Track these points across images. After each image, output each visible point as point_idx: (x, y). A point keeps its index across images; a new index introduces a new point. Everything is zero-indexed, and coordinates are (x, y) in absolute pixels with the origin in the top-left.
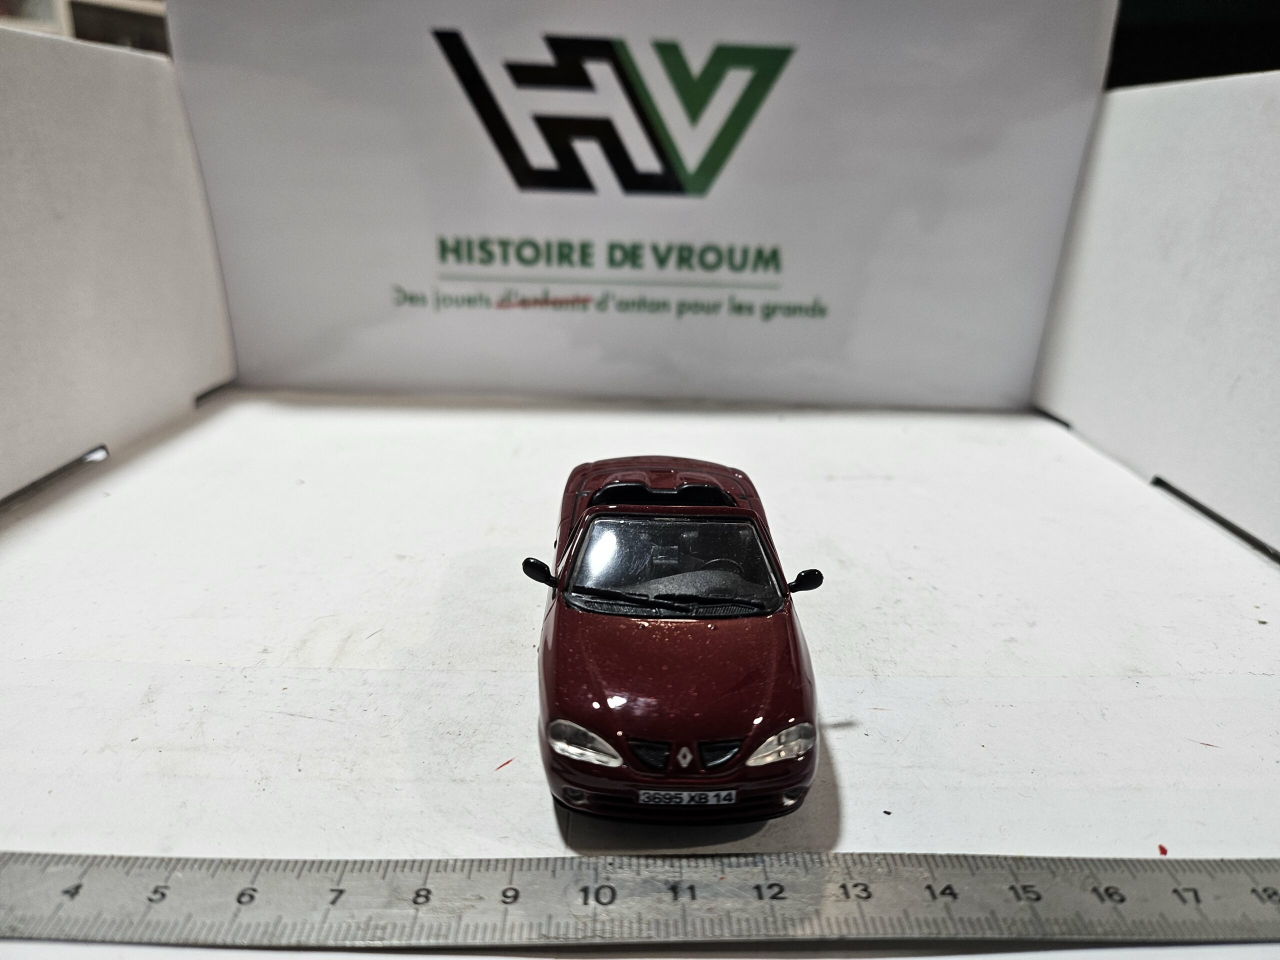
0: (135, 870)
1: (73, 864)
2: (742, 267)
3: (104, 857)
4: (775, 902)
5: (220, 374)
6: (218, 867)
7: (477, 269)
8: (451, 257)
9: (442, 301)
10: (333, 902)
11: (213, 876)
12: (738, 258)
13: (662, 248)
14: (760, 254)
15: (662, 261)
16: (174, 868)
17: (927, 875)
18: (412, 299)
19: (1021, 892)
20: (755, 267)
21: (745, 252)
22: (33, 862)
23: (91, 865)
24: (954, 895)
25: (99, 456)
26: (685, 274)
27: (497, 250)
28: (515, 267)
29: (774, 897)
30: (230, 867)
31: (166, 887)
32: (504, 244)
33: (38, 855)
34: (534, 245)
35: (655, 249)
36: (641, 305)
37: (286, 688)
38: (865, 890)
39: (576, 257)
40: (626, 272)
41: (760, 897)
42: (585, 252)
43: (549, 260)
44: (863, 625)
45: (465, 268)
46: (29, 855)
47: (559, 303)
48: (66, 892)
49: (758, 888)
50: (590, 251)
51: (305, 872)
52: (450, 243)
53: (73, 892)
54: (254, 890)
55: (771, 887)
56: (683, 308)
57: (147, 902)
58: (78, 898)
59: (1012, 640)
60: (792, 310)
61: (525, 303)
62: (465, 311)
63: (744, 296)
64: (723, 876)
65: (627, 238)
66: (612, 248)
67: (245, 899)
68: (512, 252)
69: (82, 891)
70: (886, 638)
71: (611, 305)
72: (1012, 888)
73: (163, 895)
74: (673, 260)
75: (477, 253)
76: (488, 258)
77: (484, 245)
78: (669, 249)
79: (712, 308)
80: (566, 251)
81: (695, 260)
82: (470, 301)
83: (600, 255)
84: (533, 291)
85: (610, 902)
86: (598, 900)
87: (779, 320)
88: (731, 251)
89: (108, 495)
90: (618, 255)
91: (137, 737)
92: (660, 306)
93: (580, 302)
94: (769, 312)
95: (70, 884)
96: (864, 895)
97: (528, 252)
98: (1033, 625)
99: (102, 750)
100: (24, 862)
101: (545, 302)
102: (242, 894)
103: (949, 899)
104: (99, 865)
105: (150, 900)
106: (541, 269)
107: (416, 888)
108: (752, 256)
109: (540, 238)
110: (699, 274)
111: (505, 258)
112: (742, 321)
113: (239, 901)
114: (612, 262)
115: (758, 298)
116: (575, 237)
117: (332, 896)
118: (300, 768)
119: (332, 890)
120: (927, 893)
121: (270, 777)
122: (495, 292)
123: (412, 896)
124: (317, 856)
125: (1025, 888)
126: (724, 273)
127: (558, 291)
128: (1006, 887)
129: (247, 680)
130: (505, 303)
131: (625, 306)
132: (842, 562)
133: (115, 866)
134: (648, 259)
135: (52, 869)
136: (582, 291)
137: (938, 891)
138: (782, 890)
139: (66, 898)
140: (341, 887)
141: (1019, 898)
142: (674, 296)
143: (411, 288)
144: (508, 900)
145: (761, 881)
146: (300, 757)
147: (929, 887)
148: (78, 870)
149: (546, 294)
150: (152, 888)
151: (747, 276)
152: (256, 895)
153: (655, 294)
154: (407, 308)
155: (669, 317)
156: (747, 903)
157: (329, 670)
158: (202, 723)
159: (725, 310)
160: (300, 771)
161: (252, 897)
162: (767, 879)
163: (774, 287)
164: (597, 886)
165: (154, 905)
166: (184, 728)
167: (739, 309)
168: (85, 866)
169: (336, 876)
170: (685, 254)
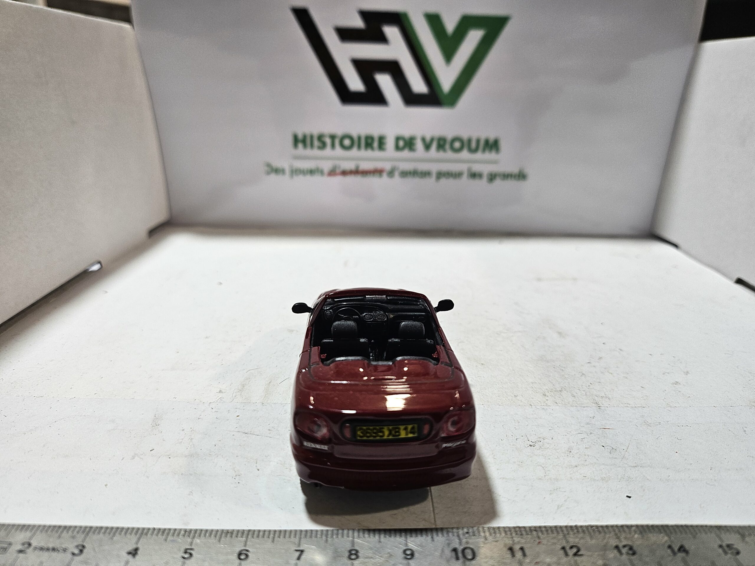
0: (170, 538)
1: (131, 534)
2: (476, 150)
3: (149, 529)
4: (577, 558)
5: (160, 217)
6: (221, 535)
7: (316, 152)
8: (300, 145)
9: (295, 172)
10: (299, 558)
11: (219, 541)
12: (474, 145)
13: (428, 139)
14: (487, 142)
15: (427, 147)
16: (194, 537)
17: (666, 538)
18: (277, 171)
19: (726, 548)
20: (484, 150)
21: (478, 141)
22: (105, 533)
23: (142, 533)
24: (686, 552)
25: (96, 267)
26: (441, 155)
27: (328, 141)
28: (339, 151)
29: (575, 554)
30: (229, 535)
31: (191, 549)
32: (333, 137)
33: (107, 528)
34: (351, 138)
35: (423, 140)
36: (414, 173)
37: (239, 416)
38: (631, 548)
39: (376, 144)
40: (406, 153)
41: (566, 554)
42: (382, 141)
43: (359, 147)
44: (583, 374)
45: (309, 152)
46: (101, 528)
47: (365, 173)
48: (129, 553)
49: (563, 548)
50: (384, 141)
51: (276, 538)
52: (300, 136)
53: (134, 553)
54: (247, 551)
55: (571, 547)
56: (440, 175)
57: (182, 560)
58: (137, 557)
59: (677, 383)
60: (506, 176)
61: (344, 173)
62: (308, 177)
63: (477, 168)
64: (540, 541)
65: (407, 133)
66: (398, 139)
67: (243, 557)
68: (337, 142)
69: (139, 552)
70: (599, 382)
71: (397, 174)
72: (721, 546)
73: (191, 555)
74: (434, 146)
75: (316, 143)
76: (323, 146)
77: (320, 138)
78: (432, 140)
79: (457, 175)
80: (369, 141)
81: (447, 146)
82: (312, 172)
83: (390, 143)
84: (350, 166)
85: (473, 558)
86: (464, 556)
87: (498, 182)
88: (470, 141)
89: (106, 292)
90: (401, 143)
91: (153, 448)
92: (426, 174)
93: (378, 172)
94: (492, 177)
95: (131, 548)
96: (631, 552)
97: (347, 142)
98: (687, 373)
99: (133, 458)
100: (99, 533)
101: (356, 172)
102: (240, 554)
103: (682, 555)
104: (146, 534)
105: (184, 558)
106: (354, 152)
107: (349, 549)
108: (482, 143)
109: (355, 134)
110: (449, 154)
111: (333, 146)
112: (476, 182)
113: (240, 559)
114: (397, 148)
115: (486, 169)
116: (376, 133)
117: (298, 553)
118: (258, 468)
119: (297, 551)
120: (669, 551)
121: (241, 474)
122: (327, 166)
123: (347, 554)
124: (280, 527)
125: (728, 546)
126: (465, 154)
127: (365, 166)
128: (716, 546)
129: (214, 410)
130: (332, 173)
131: (405, 174)
132: (560, 333)
133: (157, 535)
134: (419, 145)
135: (117, 538)
136: (379, 165)
137: (676, 549)
138: (579, 550)
139: (130, 557)
140: (301, 548)
141: (726, 553)
142: (434, 168)
143: (277, 164)
144: (409, 557)
145: (564, 544)
146: (257, 461)
147: (670, 547)
148: (133, 538)
149: (357, 167)
150: (183, 550)
151: (479, 155)
152: (249, 554)
153: (423, 167)
154: (273, 176)
155: (431, 181)
156: (559, 559)
157: (263, 404)
158: (192, 439)
159: (465, 176)
160: (258, 470)
161: (247, 556)
162: (568, 542)
163: (495, 162)
164: (462, 547)
165: (187, 561)
166: (181, 442)
167: (474, 175)
168: (138, 535)
169: (297, 540)
170: (442, 143)
